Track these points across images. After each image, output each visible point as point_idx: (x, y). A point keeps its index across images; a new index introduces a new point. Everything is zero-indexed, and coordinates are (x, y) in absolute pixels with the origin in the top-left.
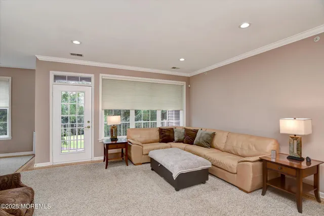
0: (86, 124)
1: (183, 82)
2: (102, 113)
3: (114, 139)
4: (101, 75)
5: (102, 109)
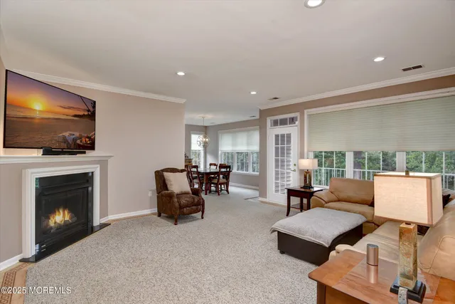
0: (292, 168)
2: (308, 154)
4: (306, 111)
5: (308, 151)
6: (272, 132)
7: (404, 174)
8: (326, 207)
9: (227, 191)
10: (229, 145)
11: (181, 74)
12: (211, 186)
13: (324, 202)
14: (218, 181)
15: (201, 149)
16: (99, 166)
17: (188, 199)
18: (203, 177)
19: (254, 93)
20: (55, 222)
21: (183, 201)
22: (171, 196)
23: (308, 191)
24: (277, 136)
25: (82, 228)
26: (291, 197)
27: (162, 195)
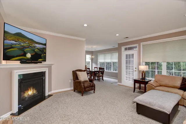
4: (141, 43)
5: (143, 62)
6: (124, 53)
8: (156, 89)
9: (103, 79)
10: (102, 59)
11: (85, 25)
12: (95, 77)
13: (154, 87)
14: (99, 75)
15: (90, 61)
16: (48, 68)
17: (88, 84)
18: (92, 73)
19: (117, 35)
20: (28, 95)
21: (86, 85)
22: (80, 82)
23: (143, 80)
24: (127, 55)
25: (40, 97)
26: (136, 84)
27: (76, 82)
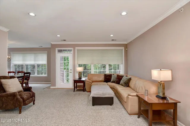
0: (70, 71)
1: (123, 47)
2: (77, 65)
3: (80, 78)
7: (160, 70)
